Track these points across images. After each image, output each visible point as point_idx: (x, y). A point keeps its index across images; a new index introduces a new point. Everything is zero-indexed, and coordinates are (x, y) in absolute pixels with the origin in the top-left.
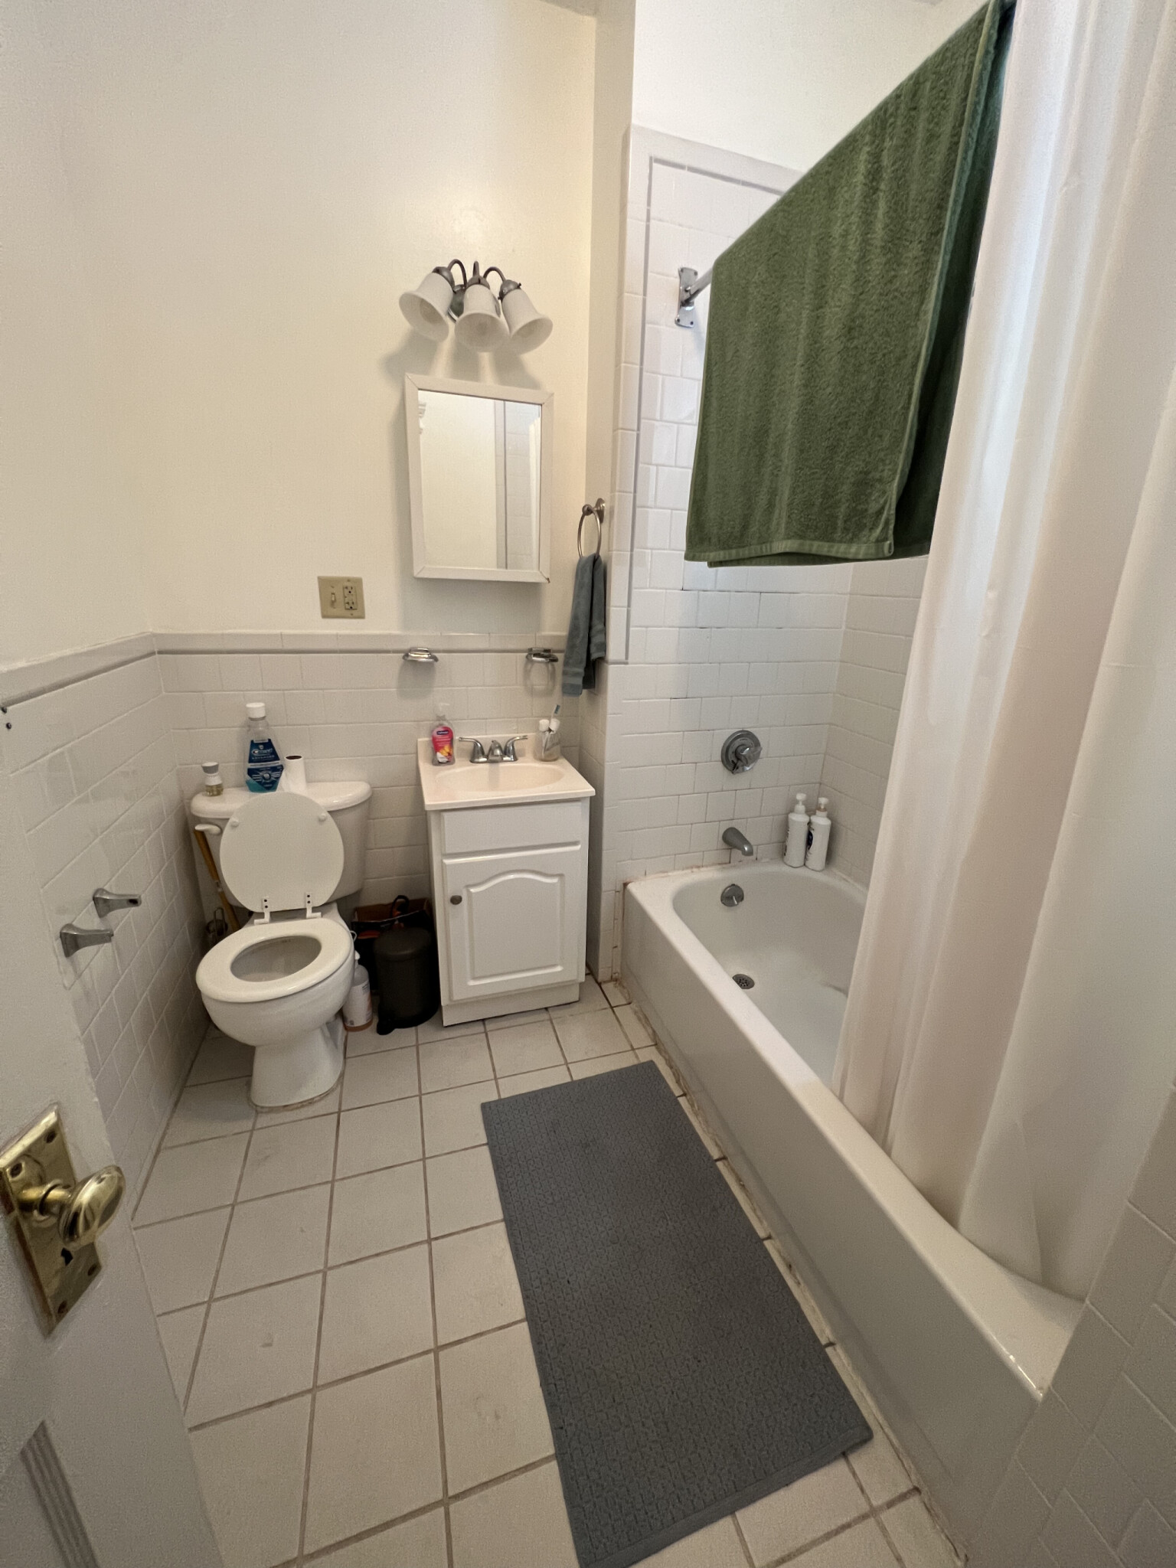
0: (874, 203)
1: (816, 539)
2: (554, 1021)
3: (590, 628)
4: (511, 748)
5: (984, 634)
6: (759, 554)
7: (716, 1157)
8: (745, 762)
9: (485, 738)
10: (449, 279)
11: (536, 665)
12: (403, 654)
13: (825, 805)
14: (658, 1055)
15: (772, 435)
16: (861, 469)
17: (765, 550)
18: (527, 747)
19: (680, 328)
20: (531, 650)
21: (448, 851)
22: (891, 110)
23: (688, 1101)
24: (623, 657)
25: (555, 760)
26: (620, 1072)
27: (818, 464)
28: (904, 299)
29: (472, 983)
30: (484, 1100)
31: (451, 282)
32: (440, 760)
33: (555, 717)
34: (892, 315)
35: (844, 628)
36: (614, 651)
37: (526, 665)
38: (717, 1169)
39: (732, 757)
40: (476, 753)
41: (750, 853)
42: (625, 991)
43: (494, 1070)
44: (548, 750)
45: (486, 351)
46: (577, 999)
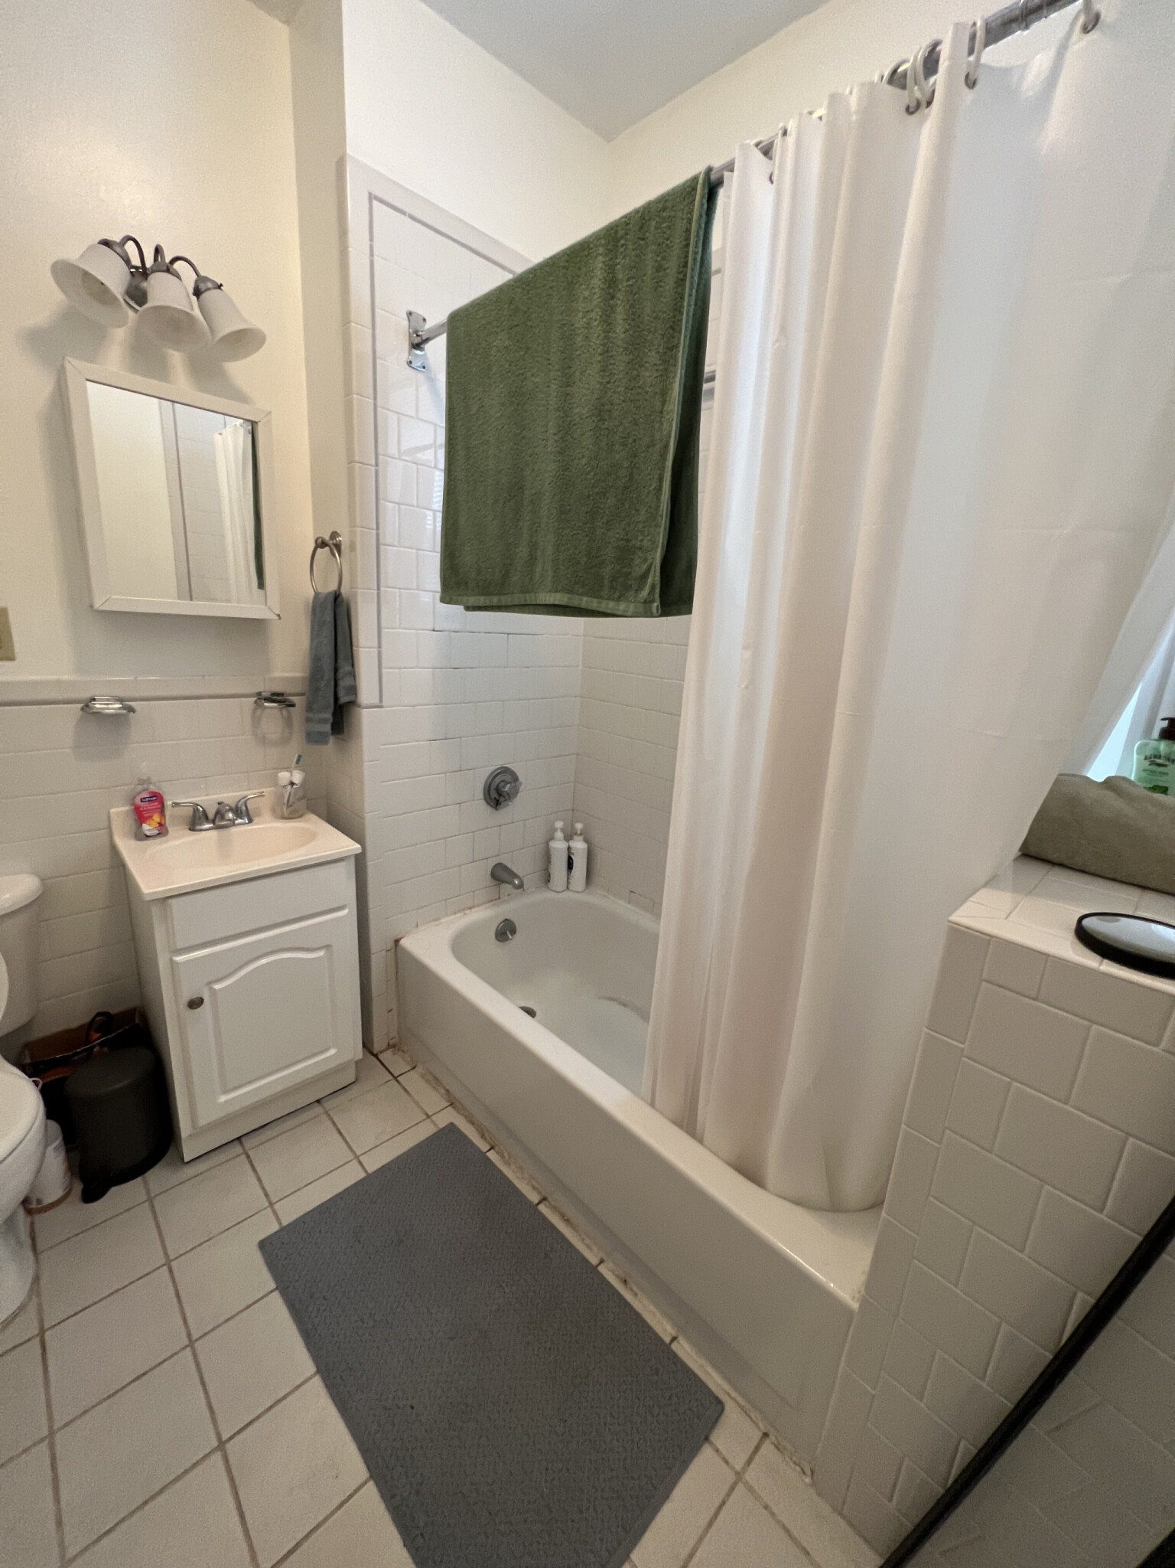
0: (613, 308)
1: (582, 594)
2: (331, 1113)
3: (336, 670)
4: (244, 808)
5: (743, 686)
6: (523, 602)
7: (536, 1201)
8: (507, 797)
9: (208, 800)
10: (123, 255)
11: (267, 711)
12: (81, 705)
13: (581, 830)
14: (456, 1115)
15: (527, 492)
16: (622, 537)
17: (530, 599)
18: (265, 805)
19: (410, 369)
20: (259, 694)
21: (180, 946)
22: (621, 233)
23: (497, 1153)
24: (376, 701)
25: (301, 816)
26: (419, 1146)
27: (579, 527)
28: (648, 397)
29: (223, 1098)
30: (262, 1236)
31: (127, 261)
32: (148, 833)
33: (296, 768)
34: (638, 408)
35: (581, 667)
36: (367, 692)
37: (255, 710)
38: (540, 1214)
39: (494, 795)
40: (197, 819)
41: (521, 886)
42: (406, 1055)
43: (266, 1195)
44: (291, 806)
45: (178, 350)
46: (353, 1080)
